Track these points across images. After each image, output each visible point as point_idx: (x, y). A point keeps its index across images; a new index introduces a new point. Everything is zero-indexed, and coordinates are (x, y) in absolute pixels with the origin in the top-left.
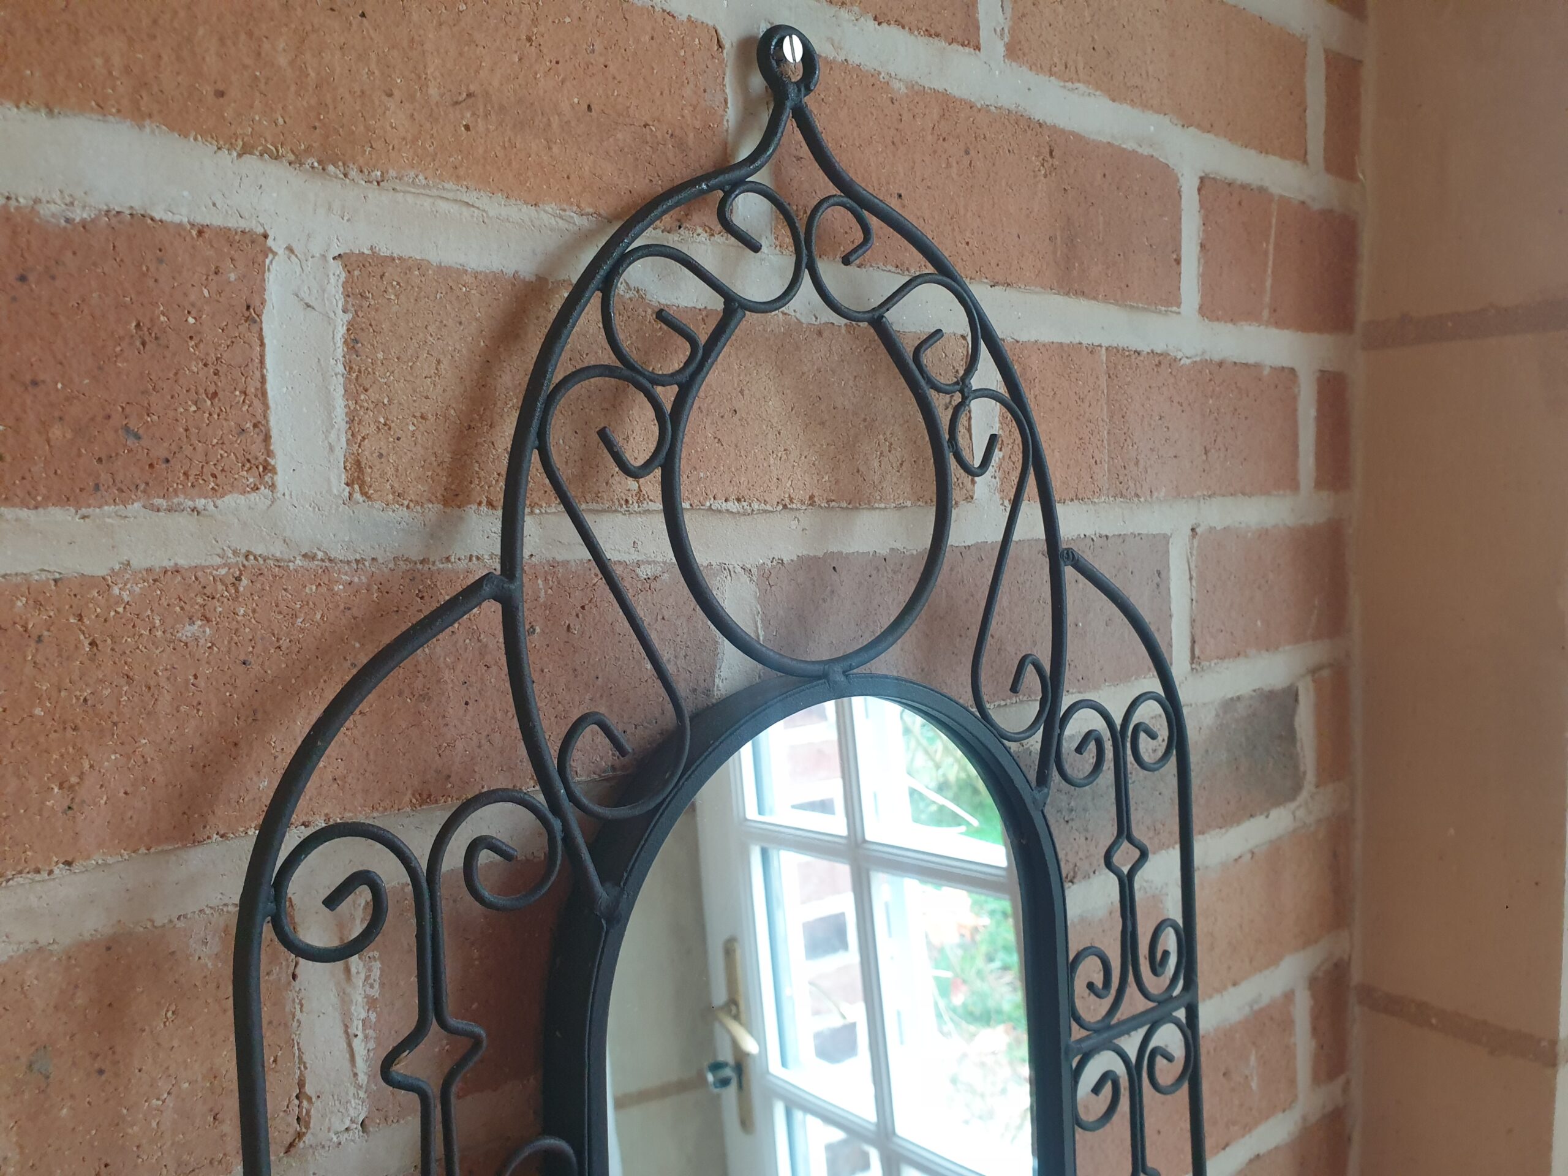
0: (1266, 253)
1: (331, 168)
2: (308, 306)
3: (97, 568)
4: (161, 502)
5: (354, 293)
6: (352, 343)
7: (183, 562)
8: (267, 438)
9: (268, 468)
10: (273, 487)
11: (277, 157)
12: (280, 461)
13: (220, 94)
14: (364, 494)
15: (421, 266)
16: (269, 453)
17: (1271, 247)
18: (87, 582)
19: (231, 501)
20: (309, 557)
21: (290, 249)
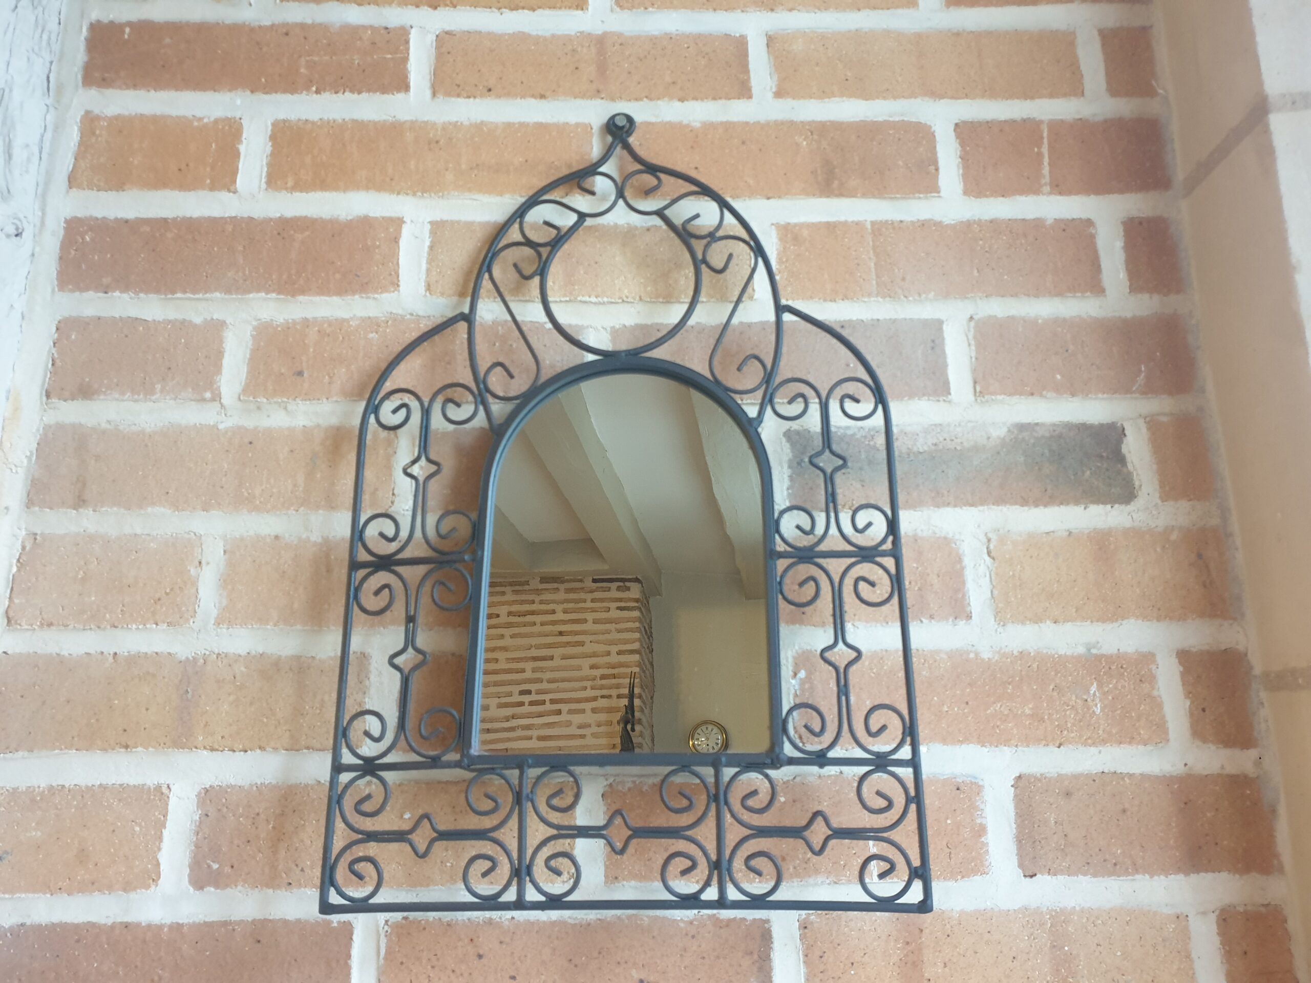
0: (1040, 154)
1: (425, 194)
2: (417, 237)
3: (346, 316)
4: (364, 295)
5: (433, 233)
6: (431, 248)
7: (371, 315)
8: (398, 277)
9: (398, 286)
10: (399, 291)
11: (407, 194)
12: (401, 283)
13: (392, 179)
14: (430, 294)
15: (458, 222)
16: (399, 281)
17: (1045, 150)
18: (344, 320)
19: (385, 295)
20: (411, 314)
21: (412, 221)
